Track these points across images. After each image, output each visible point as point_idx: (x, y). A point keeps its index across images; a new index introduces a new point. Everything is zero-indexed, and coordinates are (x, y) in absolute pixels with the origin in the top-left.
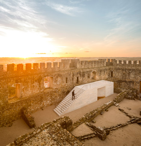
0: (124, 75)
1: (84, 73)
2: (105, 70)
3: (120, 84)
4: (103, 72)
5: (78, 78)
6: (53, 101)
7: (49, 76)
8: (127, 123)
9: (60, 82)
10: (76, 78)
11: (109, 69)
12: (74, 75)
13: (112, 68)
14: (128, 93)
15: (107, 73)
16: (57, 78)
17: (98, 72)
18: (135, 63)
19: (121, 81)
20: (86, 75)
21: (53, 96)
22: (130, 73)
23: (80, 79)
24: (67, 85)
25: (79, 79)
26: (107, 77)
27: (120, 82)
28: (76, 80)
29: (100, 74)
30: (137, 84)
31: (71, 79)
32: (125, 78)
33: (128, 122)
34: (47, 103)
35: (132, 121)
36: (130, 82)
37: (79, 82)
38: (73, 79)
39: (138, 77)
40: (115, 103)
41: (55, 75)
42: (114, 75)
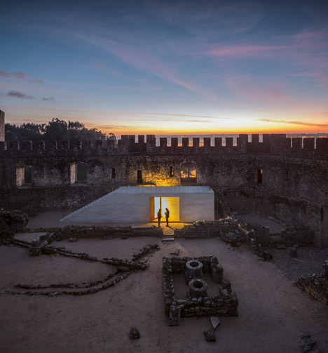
1: (156, 163)
2: (232, 164)
3: (275, 207)
5: (139, 172)
9: (100, 174)
10: (136, 173)
11: (250, 162)
12: (130, 166)
13: (260, 159)
16: (93, 166)
17: (204, 166)
19: (278, 198)
20: (163, 168)
22: (298, 176)
23: (147, 176)
25: (143, 175)
26: (242, 182)
27: (276, 202)
29: (212, 171)
30: (314, 214)
31: (124, 172)
32: (289, 193)
36: (297, 204)
37: (143, 181)
38: (127, 173)
41: (90, 161)
42: (264, 179)
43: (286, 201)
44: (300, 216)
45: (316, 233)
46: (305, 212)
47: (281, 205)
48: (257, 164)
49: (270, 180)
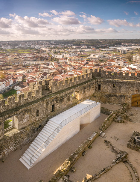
0: (114, 89)
1: (62, 97)
2: (91, 85)
3: (109, 99)
4: (87, 89)
5: (53, 106)
6: (18, 146)
7: (11, 116)
8: (112, 165)
9: (28, 118)
10: (51, 107)
11: (96, 83)
12: (49, 104)
13: (100, 81)
14: (117, 115)
15: (93, 88)
16: (23, 115)
17: (81, 90)
18: (126, 75)
19: (111, 95)
20: (65, 98)
21: (18, 139)
22: (120, 86)
23: (57, 106)
24: (38, 119)
25: (55, 106)
26: (93, 92)
27: (110, 97)
28: (52, 108)
29: (84, 92)
30: (129, 98)
31: (45, 110)
32: (116, 92)
33: (113, 163)
34: (10, 151)
35: (118, 161)
36: (121, 96)
37: (55, 110)
38: (46, 109)
39: (130, 90)
40: (101, 132)
41: (21, 112)
42: (102, 88)
43: (116, 96)
44: (122, 100)
45: (129, 104)
46: (125, 98)
47: (113, 97)
48: (98, 83)
49: (105, 88)
